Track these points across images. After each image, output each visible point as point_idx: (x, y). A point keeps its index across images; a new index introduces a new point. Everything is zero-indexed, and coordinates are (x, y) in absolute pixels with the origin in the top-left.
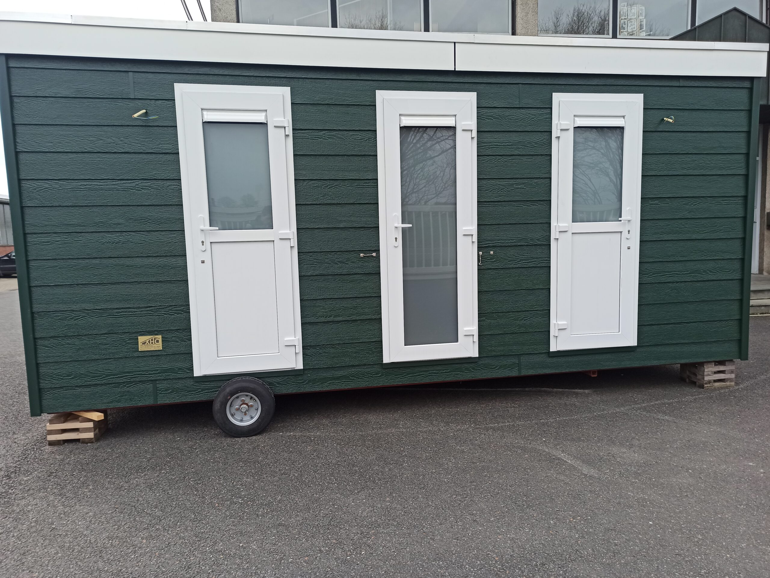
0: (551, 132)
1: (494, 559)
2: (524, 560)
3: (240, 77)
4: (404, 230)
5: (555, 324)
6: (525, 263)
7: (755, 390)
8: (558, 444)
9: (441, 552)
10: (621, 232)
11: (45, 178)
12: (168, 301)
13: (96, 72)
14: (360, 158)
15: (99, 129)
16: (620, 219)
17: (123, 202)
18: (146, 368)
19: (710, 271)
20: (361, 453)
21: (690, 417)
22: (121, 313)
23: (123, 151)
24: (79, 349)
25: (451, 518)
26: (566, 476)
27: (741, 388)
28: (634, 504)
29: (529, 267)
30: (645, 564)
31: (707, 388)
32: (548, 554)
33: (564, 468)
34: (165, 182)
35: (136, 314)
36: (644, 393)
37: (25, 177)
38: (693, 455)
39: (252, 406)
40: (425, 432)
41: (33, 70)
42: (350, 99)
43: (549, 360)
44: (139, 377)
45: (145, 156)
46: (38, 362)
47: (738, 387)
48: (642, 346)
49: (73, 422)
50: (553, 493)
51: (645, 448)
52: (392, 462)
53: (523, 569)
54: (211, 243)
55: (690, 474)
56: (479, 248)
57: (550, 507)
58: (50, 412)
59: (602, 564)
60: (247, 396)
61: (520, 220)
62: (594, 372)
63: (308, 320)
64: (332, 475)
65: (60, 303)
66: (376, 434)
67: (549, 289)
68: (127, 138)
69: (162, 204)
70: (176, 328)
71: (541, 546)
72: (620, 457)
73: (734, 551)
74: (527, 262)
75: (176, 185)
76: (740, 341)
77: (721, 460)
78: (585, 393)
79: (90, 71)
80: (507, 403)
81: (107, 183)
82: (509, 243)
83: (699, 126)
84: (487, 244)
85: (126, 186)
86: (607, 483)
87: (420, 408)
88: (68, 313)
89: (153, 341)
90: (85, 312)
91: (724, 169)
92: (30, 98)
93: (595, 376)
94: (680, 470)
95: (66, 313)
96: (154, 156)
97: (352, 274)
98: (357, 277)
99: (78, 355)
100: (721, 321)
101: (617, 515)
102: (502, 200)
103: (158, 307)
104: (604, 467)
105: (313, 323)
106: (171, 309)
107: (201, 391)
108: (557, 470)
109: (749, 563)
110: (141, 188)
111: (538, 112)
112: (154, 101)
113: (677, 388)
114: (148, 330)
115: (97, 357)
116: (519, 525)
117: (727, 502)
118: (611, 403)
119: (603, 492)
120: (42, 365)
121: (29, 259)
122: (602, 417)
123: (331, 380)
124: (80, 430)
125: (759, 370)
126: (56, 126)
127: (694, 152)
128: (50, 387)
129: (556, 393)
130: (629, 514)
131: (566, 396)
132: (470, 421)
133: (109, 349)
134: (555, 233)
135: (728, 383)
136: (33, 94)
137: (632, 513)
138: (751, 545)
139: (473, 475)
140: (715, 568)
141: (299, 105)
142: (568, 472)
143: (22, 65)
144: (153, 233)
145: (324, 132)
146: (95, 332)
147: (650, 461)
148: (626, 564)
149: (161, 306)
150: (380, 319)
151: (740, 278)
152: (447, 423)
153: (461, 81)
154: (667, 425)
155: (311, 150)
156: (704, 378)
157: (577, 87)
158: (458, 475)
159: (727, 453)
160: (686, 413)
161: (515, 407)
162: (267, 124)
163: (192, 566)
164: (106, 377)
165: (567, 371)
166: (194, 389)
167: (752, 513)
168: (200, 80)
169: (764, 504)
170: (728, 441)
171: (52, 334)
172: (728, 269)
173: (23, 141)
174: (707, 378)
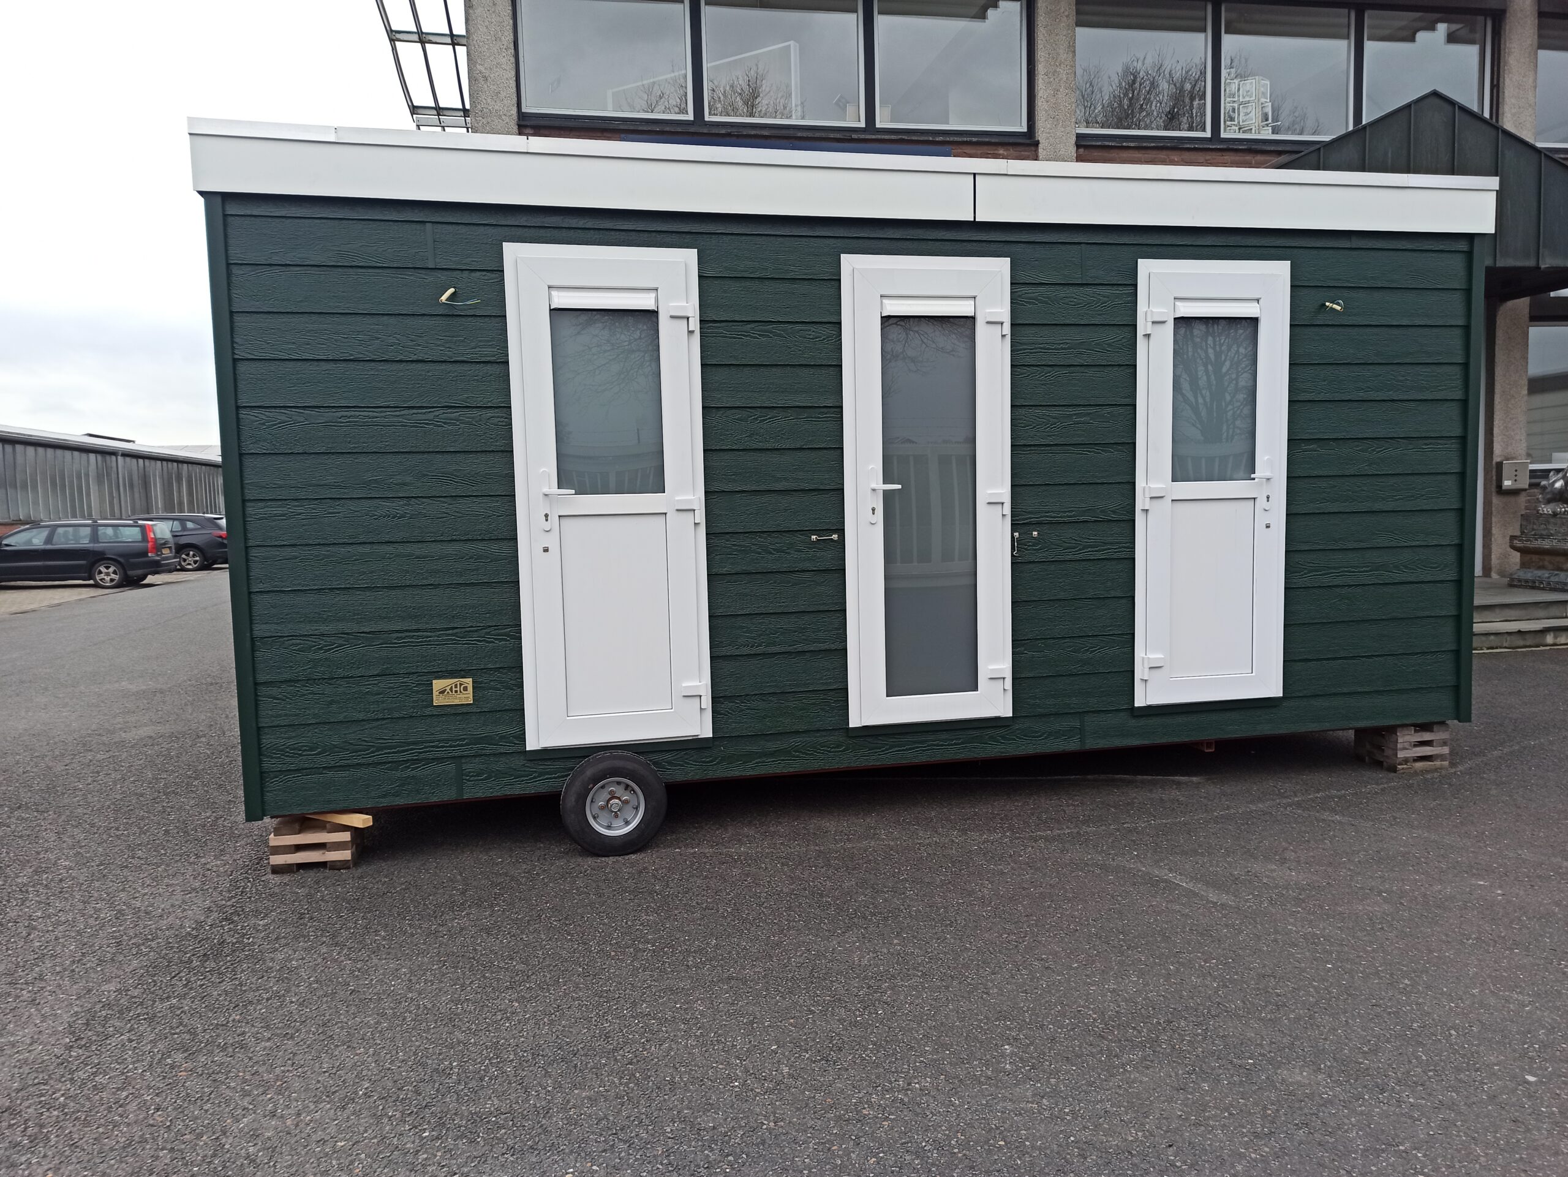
0: (1135, 326)
1: (1091, 1016)
2: (1138, 1017)
3: (613, 233)
4: (886, 493)
5: (1143, 658)
6: (1093, 551)
7: (1484, 773)
8: (1162, 860)
9: (1005, 1009)
10: (1254, 499)
11: (281, 405)
12: (485, 617)
13: (370, 222)
14: (812, 371)
15: (375, 320)
16: (1253, 476)
17: (412, 447)
18: (445, 736)
19: (1406, 567)
20: (828, 877)
21: (1377, 817)
22: (404, 638)
23: (415, 358)
24: (331, 703)
25: (1008, 964)
26: (1183, 904)
27: (1460, 771)
28: (1300, 942)
29: (1099, 559)
30: (1327, 1017)
31: (1402, 771)
32: (1175, 1009)
33: (1177, 894)
34: (484, 411)
35: (430, 641)
36: (1294, 781)
37: (247, 402)
38: (1387, 872)
39: (626, 802)
40: (929, 844)
41: (264, 219)
42: (796, 270)
43: (1133, 722)
44: (432, 751)
45: (450, 367)
46: (260, 725)
47: (1454, 770)
48: (1291, 698)
49: (314, 833)
50: (1166, 929)
51: (1307, 864)
52: (885, 890)
53: (1139, 1028)
54: (559, 516)
55: (1384, 899)
56: (1014, 527)
57: (1164, 948)
58: (276, 813)
59: (1262, 1019)
60: (619, 783)
61: (1084, 477)
62: (1209, 744)
63: (723, 651)
64: (790, 908)
65: (301, 622)
66: (845, 850)
67: (1132, 598)
68: (420, 337)
69: (479, 449)
70: (498, 666)
71: (1161, 998)
72: (1268, 877)
73: (1461, 999)
74: (1096, 551)
75: (502, 417)
76: (1457, 688)
77: (1433, 878)
78: (1192, 782)
79: (362, 222)
80: (1059, 799)
81: (385, 414)
82: (1064, 517)
83: (1384, 316)
84: (1027, 519)
85: (417, 418)
86: (1251, 913)
87: (909, 809)
88: (314, 640)
89: (458, 689)
90: (343, 637)
91: (1428, 390)
92: (260, 267)
93: (1210, 751)
94: (1368, 894)
95: (310, 639)
96: (466, 367)
97: (798, 571)
98: (807, 575)
99: (329, 712)
100: (1424, 653)
101: (1274, 956)
102: (1052, 443)
103: (468, 629)
104: (1243, 891)
105: (731, 656)
106: (489, 632)
107: (538, 777)
108: (1166, 898)
109: (1485, 1013)
110: (443, 423)
111: (1114, 292)
112: (467, 272)
113: (1350, 772)
114: (450, 668)
115: (361, 716)
116: (1119, 972)
117: (1447, 935)
118: (1240, 797)
119: (1246, 926)
120: (266, 730)
121: (250, 544)
122: (1228, 819)
123: (760, 757)
124: (328, 846)
125: (1489, 742)
126: (301, 316)
127: (1376, 362)
128: (279, 769)
129: (1142, 782)
130: (1293, 954)
131: (1161, 788)
132: (1001, 827)
133: (383, 702)
134: (1144, 501)
135: (1438, 763)
136: (266, 260)
137: (1298, 953)
138: (1487, 991)
139: (1028, 906)
140: (1433, 1020)
141: (711, 279)
142: (1185, 900)
143: (249, 212)
144: (461, 500)
145: (752, 325)
146: (358, 673)
147: (1318, 882)
148: (1298, 1019)
149: (472, 627)
150: (844, 651)
151: (1456, 579)
152: (964, 831)
153: (985, 238)
154: (1339, 830)
155: (731, 357)
156: (1396, 755)
157: (1179, 249)
158: (1004, 906)
159: (1442, 867)
160: (1369, 811)
161: (1074, 805)
162: (657, 312)
163: (611, 1034)
164: (378, 750)
165: (1164, 740)
166: (527, 773)
167: (1486, 950)
168: (546, 237)
169: (1504, 937)
170: (1442, 851)
171: (286, 676)
172: (1436, 563)
173: (246, 340)
174: (1401, 755)
